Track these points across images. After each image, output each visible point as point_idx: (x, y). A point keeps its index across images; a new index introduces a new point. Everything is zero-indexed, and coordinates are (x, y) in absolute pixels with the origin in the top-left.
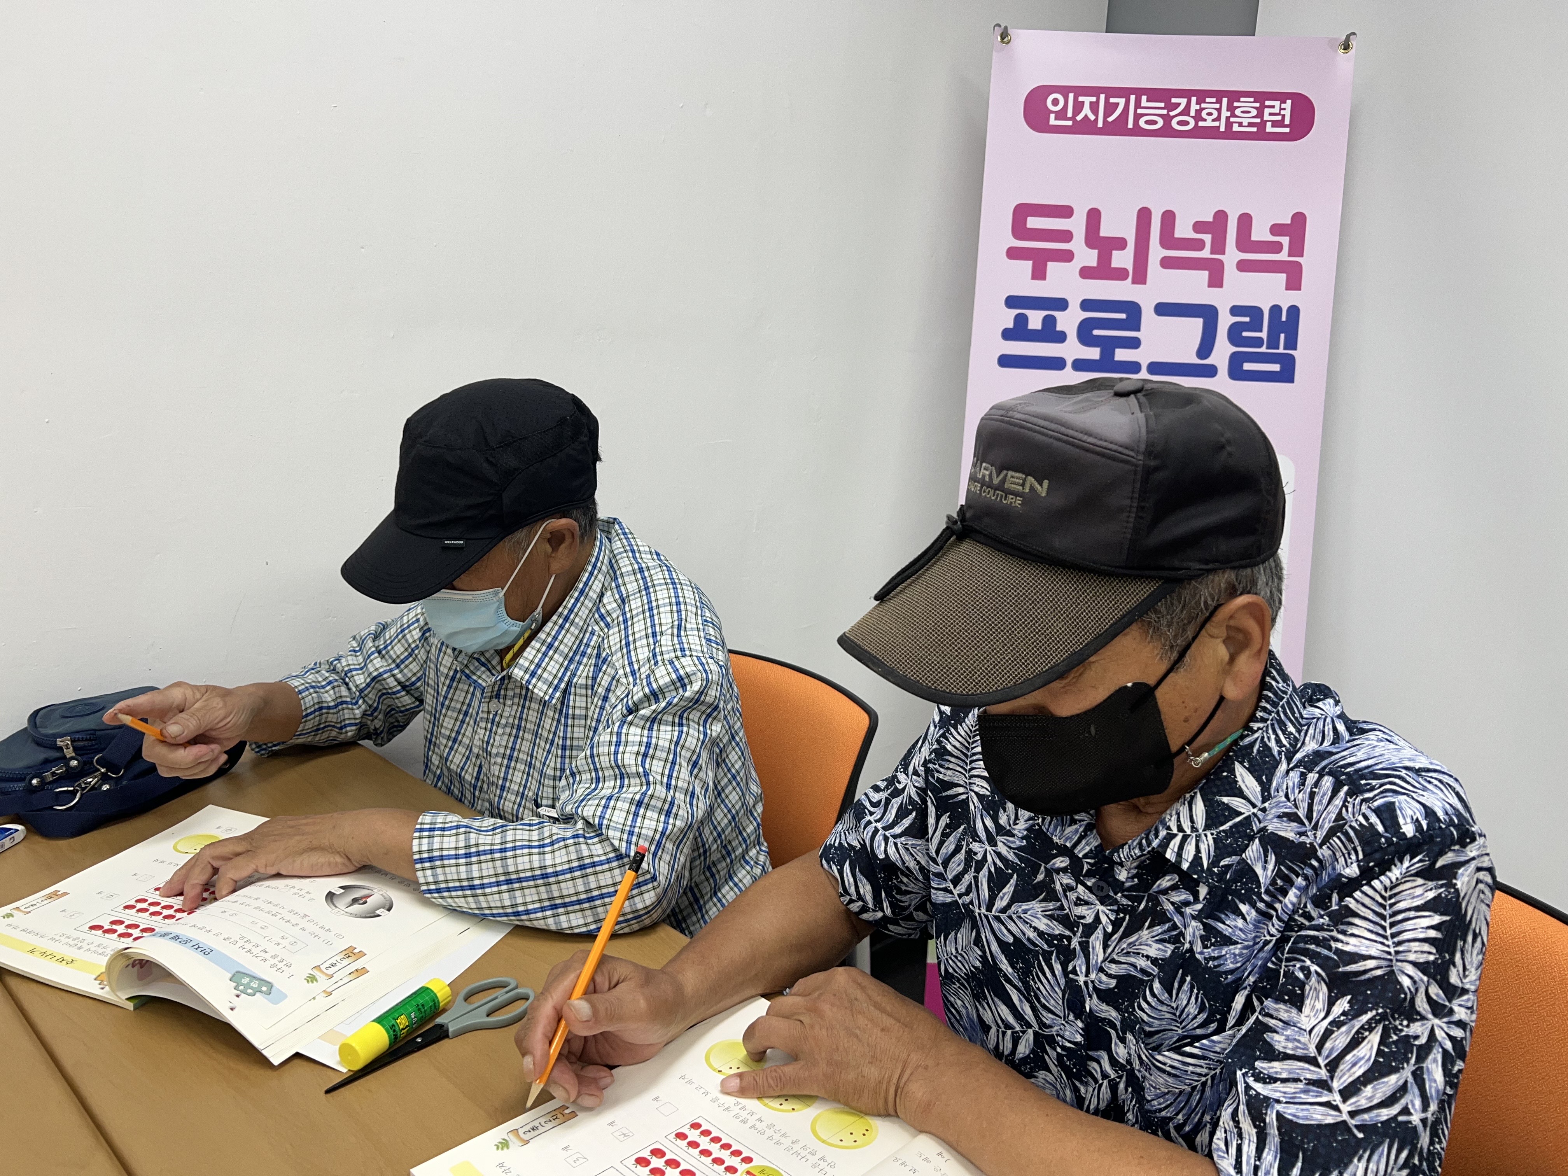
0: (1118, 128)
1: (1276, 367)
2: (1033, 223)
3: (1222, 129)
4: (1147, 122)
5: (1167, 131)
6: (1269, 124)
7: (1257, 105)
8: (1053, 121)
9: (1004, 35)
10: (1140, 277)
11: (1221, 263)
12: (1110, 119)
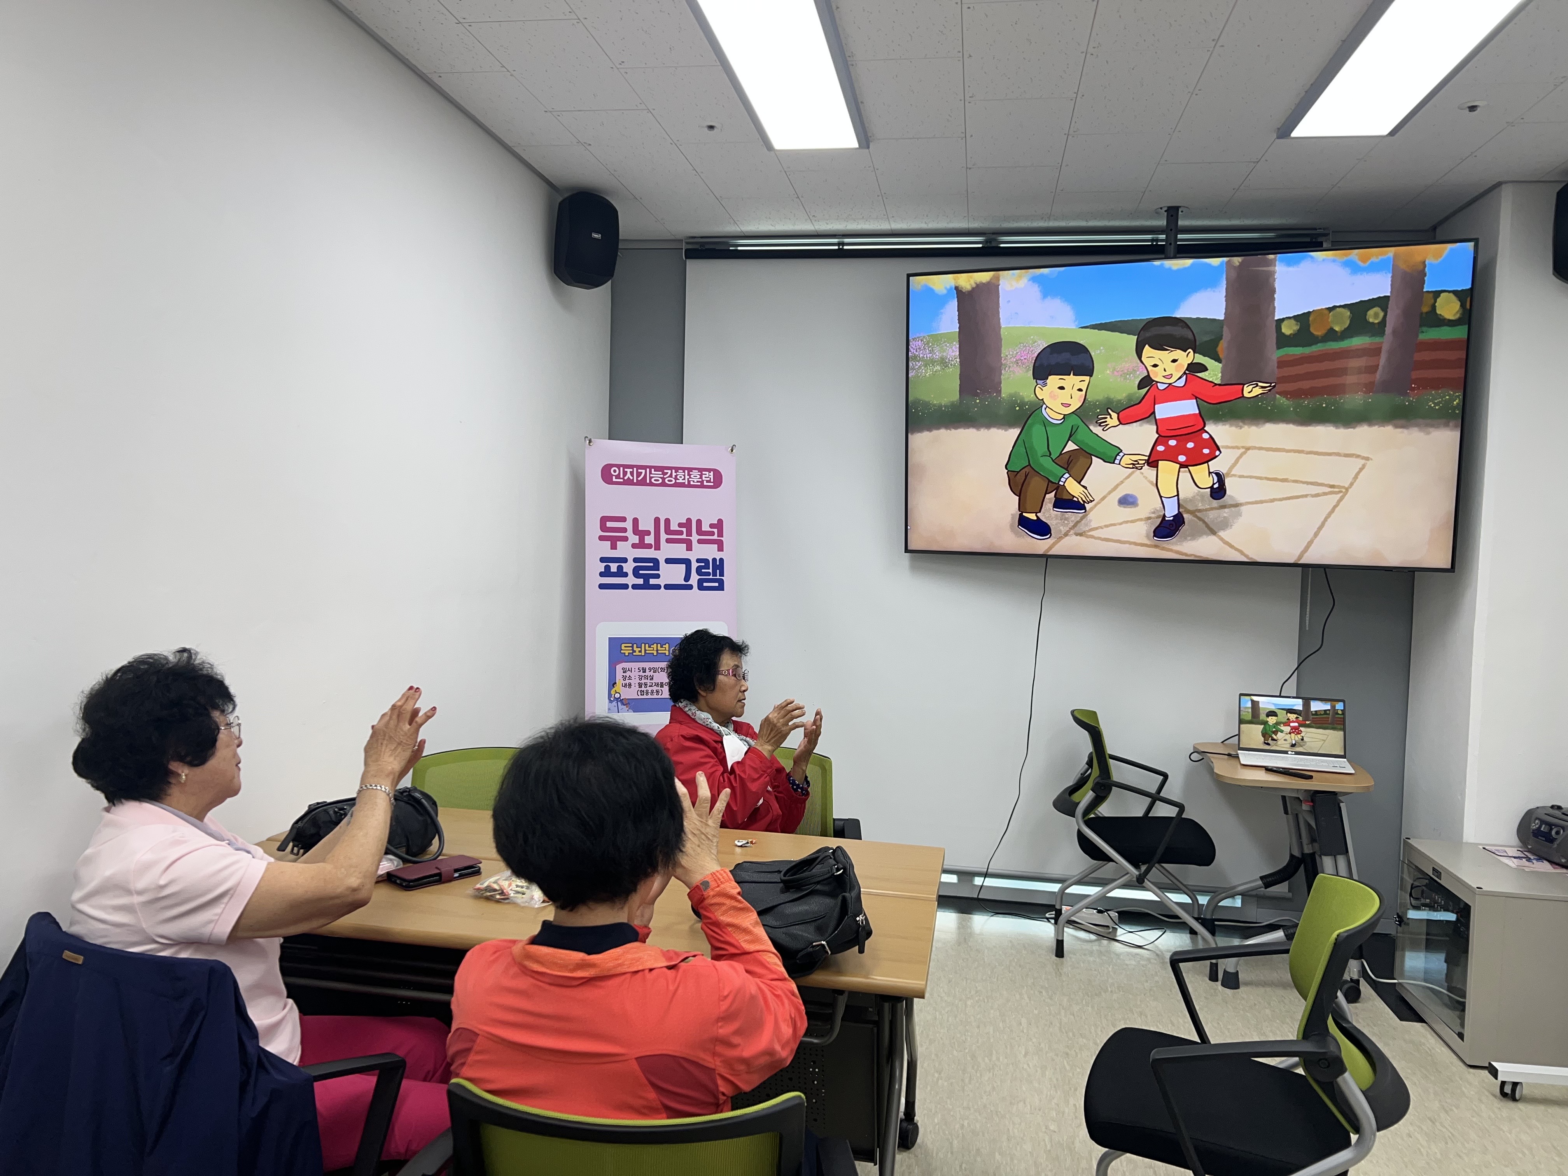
0: (643, 483)
1: (717, 584)
2: (609, 524)
3: (686, 483)
4: (655, 480)
5: (663, 484)
6: (705, 482)
7: (700, 473)
8: (614, 479)
9: (590, 441)
10: (658, 548)
11: (690, 541)
12: (639, 479)
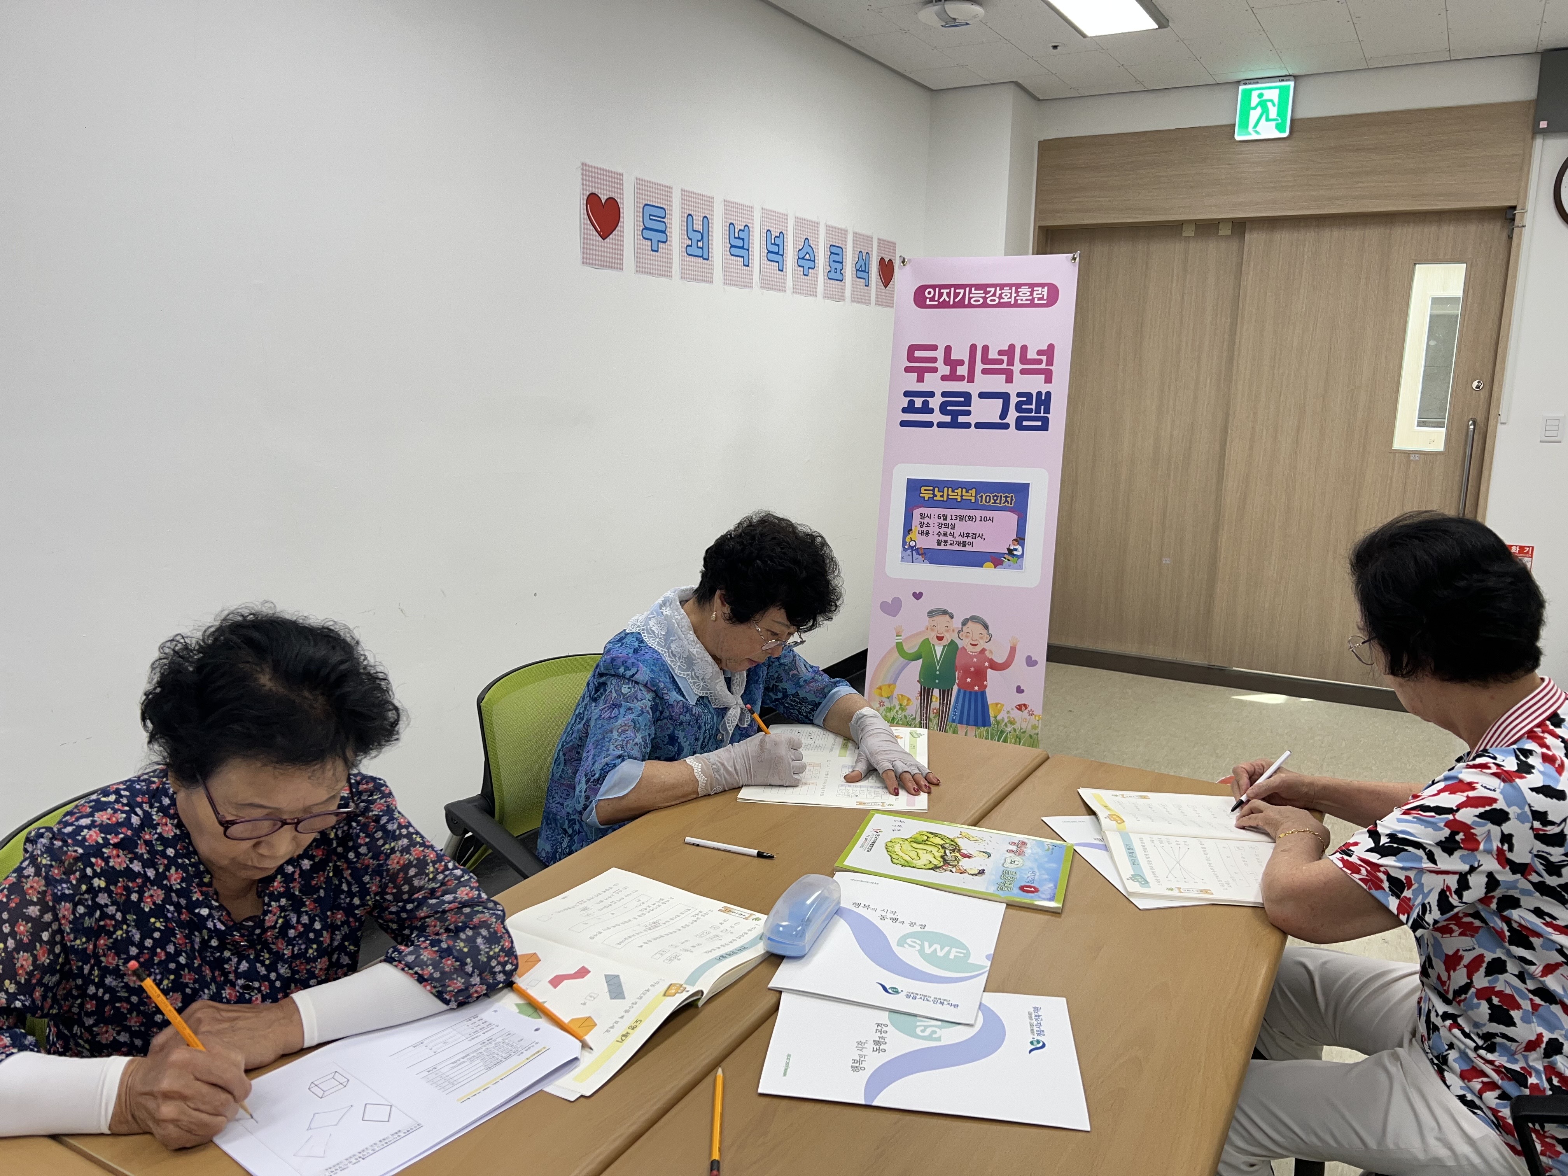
0: (960, 305)
1: (1039, 423)
2: (918, 354)
3: (1013, 302)
4: (975, 301)
5: (985, 305)
7: (1030, 290)
8: (928, 302)
9: (904, 261)
10: (971, 379)
11: (1012, 371)
12: (956, 300)
